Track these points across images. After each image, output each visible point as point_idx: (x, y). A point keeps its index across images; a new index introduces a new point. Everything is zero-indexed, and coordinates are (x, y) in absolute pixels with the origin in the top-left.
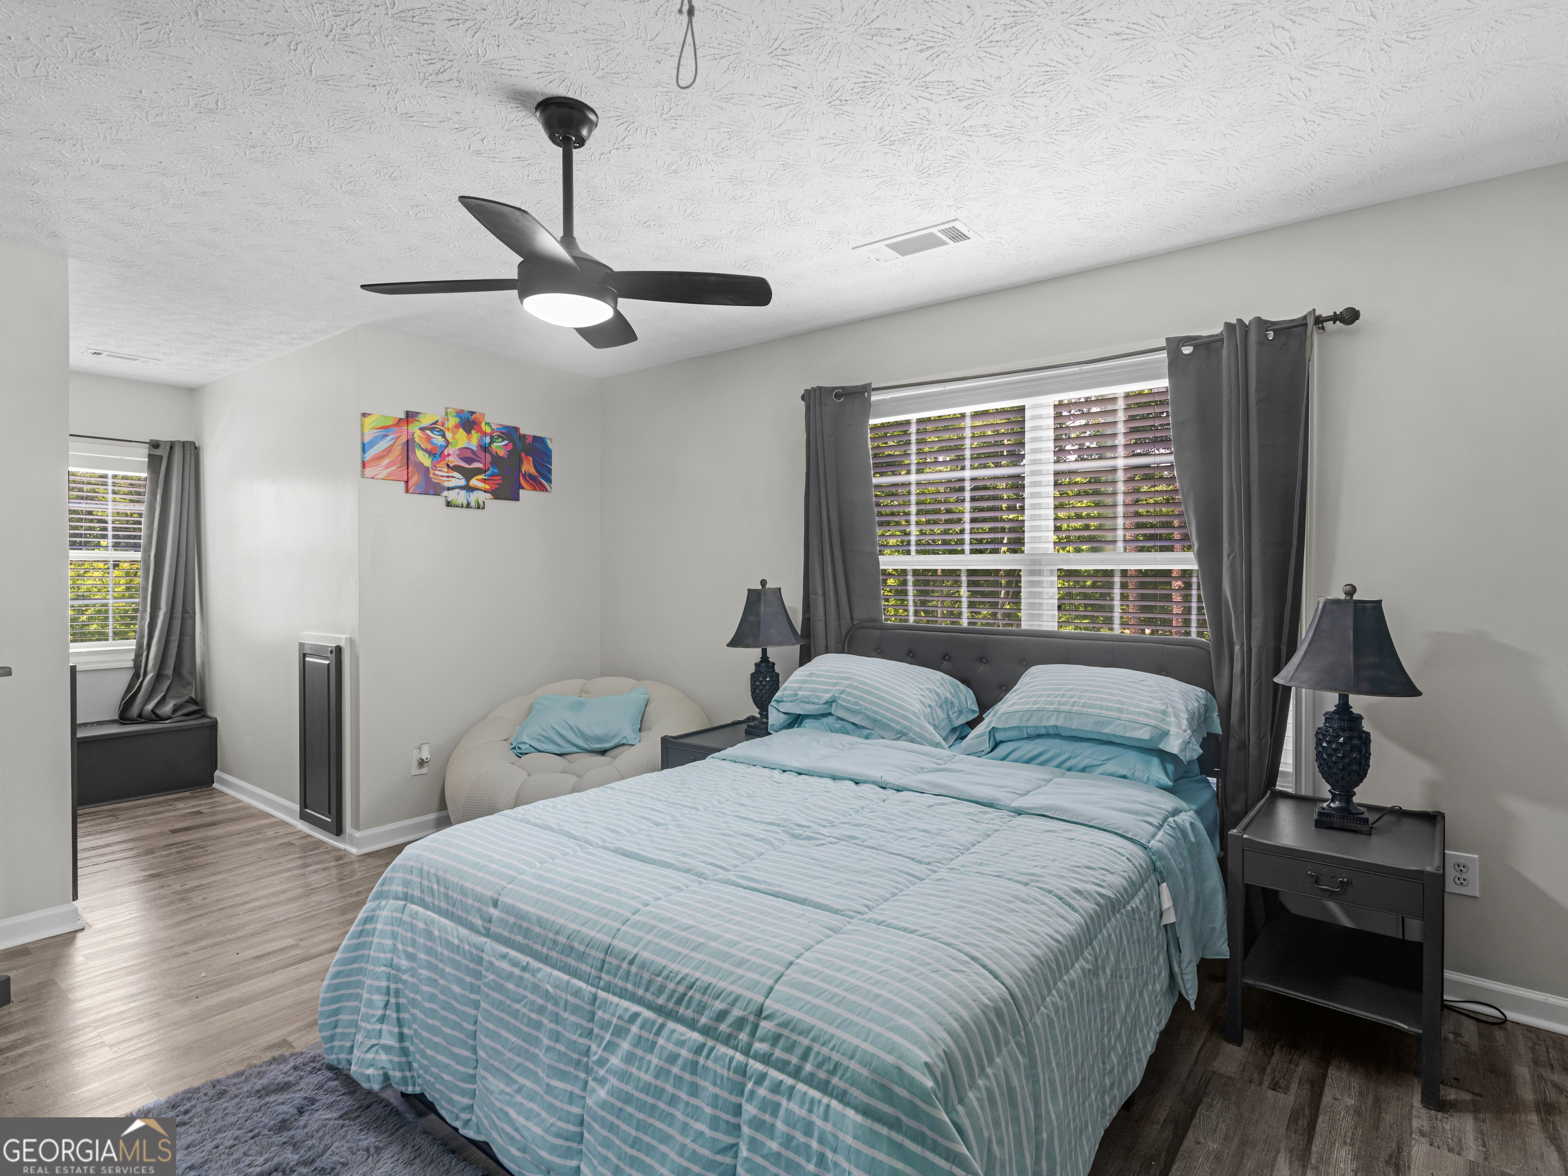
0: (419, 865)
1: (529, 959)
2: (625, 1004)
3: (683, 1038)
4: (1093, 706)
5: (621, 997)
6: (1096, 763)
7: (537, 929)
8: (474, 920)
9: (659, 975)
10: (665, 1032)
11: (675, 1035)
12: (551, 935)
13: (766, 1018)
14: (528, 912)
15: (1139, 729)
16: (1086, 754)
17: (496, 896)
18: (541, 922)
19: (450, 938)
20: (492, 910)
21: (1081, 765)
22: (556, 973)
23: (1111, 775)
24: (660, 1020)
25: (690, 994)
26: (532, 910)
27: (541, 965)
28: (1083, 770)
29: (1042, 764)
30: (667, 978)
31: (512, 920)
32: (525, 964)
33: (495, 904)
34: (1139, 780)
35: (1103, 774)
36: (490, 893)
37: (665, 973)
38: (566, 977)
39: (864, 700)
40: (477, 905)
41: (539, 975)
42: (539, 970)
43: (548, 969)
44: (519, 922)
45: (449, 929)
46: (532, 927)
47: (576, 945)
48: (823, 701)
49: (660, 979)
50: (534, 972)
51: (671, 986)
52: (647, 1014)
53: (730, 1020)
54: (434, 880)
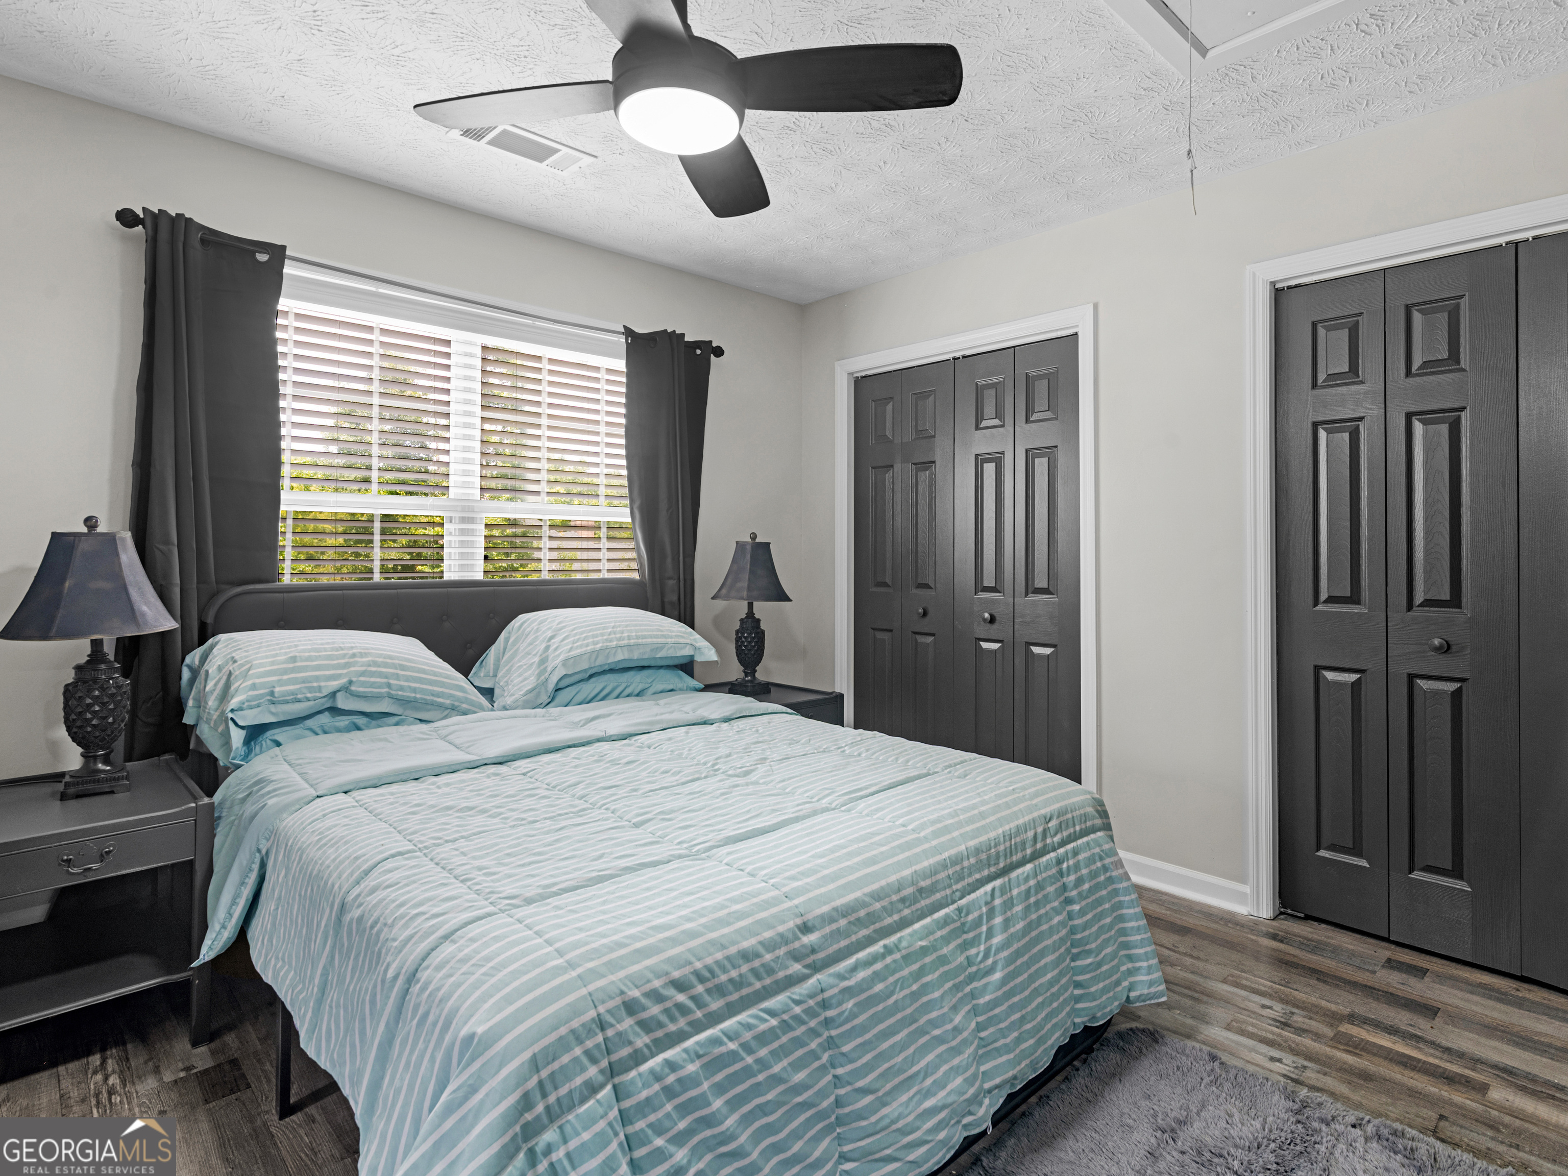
0: (618, 1001)
1: (882, 943)
2: (981, 892)
3: (1026, 874)
4: (644, 637)
5: (974, 891)
6: (647, 686)
7: (878, 906)
8: (790, 971)
9: (990, 849)
10: (1013, 883)
11: (1021, 877)
12: (895, 898)
13: (1050, 820)
14: (856, 900)
15: (682, 649)
16: (637, 680)
17: (799, 921)
18: (877, 896)
19: (763, 1027)
20: (809, 939)
21: (636, 692)
22: (917, 926)
23: (661, 692)
24: (1006, 879)
25: (1013, 843)
26: (858, 894)
27: (898, 935)
28: (638, 695)
29: (603, 699)
30: (996, 846)
31: (843, 922)
32: (882, 950)
33: (806, 928)
34: (681, 690)
35: (654, 694)
36: (791, 924)
37: (993, 844)
38: (928, 920)
39: (397, 677)
40: (781, 952)
41: (904, 944)
42: (900, 940)
43: (908, 931)
44: (852, 918)
45: (752, 1021)
46: (871, 909)
47: (923, 884)
48: (325, 692)
49: (993, 850)
50: (897, 947)
51: (1002, 848)
52: (998, 883)
53: (1040, 837)
54: (671, 992)
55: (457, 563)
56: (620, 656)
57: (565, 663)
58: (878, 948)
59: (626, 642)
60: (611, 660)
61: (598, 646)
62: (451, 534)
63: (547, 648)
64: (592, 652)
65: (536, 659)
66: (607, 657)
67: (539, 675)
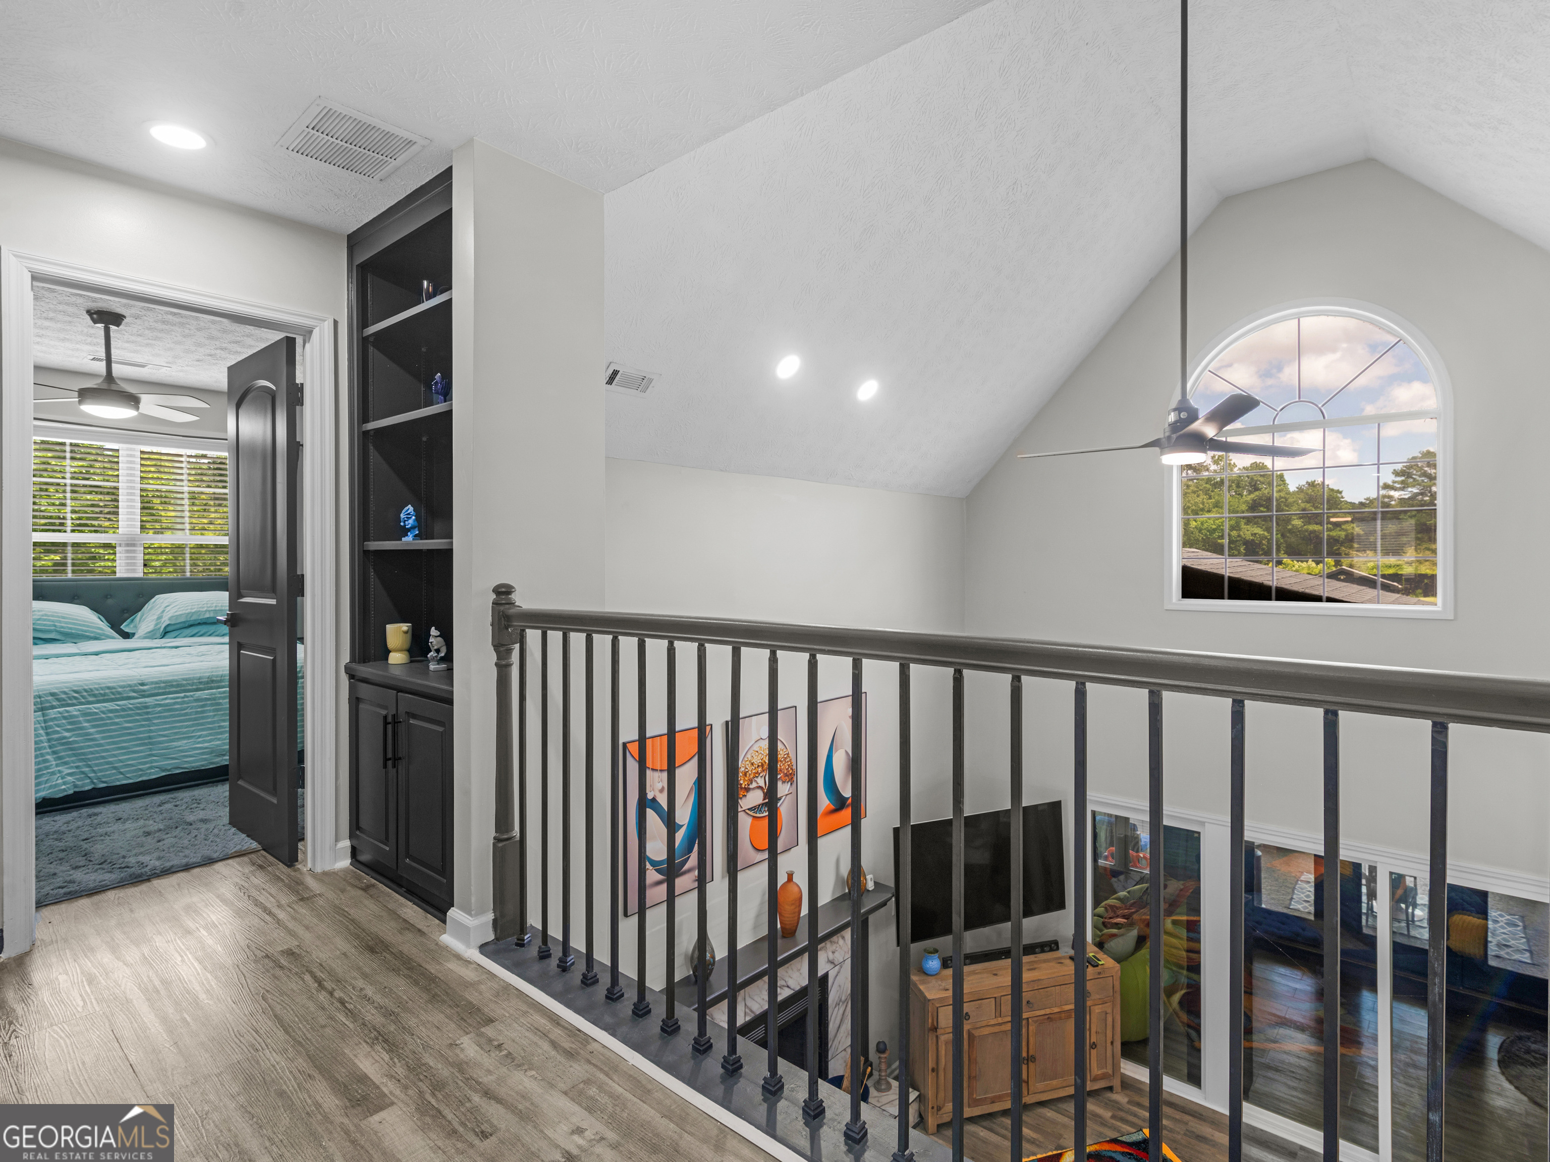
55: (124, 568)
56: (207, 615)
57: (170, 619)
58: (182, 695)
59: (213, 609)
60: (201, 617)
61: (193, 611)
62: (120, 553)
63: (163, 611)
64: (188, 613)
65: (156, 617)
66: (199, 616)
67: (156, 625)
